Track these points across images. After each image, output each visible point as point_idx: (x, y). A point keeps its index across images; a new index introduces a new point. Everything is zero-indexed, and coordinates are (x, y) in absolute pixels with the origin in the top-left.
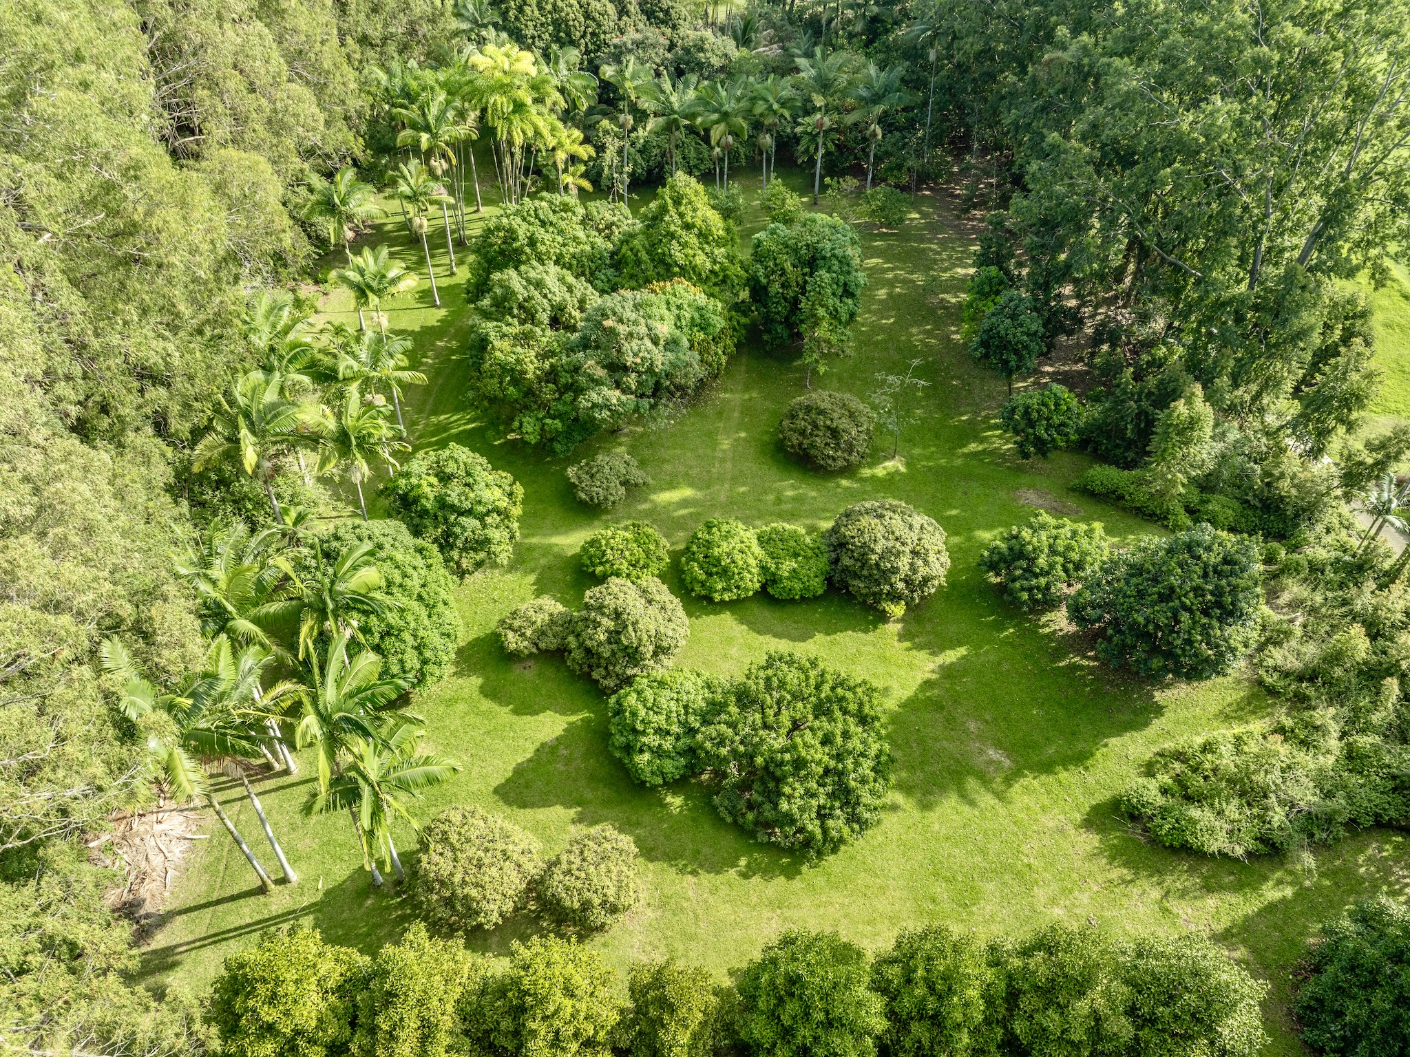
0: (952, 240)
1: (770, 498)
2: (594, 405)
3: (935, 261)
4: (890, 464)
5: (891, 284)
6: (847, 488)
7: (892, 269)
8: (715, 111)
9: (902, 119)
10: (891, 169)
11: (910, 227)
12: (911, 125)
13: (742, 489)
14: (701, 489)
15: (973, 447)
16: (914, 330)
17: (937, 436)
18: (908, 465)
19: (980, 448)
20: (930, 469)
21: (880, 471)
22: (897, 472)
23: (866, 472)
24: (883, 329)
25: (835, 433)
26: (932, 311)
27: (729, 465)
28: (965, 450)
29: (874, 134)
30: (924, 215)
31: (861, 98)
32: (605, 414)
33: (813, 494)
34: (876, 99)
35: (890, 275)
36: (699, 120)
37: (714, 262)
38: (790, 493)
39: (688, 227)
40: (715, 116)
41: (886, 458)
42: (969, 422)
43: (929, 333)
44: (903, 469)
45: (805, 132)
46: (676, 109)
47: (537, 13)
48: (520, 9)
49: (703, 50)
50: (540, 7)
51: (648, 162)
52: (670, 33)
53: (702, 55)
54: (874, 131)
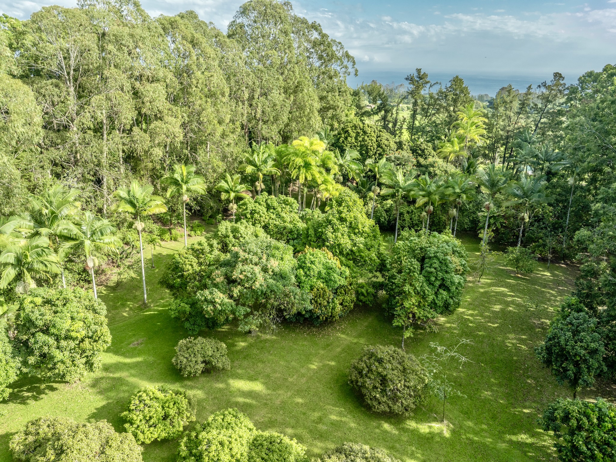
1: (316, 415)
2: (206, 300)
3: (549, 300)
4: (436, 426)
5: (508, 304)
6: (386, 432)
7: (513, 296)
8: (423, 190)
11: (539, 278)
13: (300, 400)
14: (268, 389)
15: (523, 437)
16: (512, 336)
17: (494, 418)
18: (453, 432)
19: (529, 441)
20: (472, 442)
21: (424, 428)
22: (440, 434)
23: (412, 424)
24: (486, 329)
25: (384, 380)
26: (532, 328)
27: (304, 380)
28: (514, 438)
29: (523, 218)
30: (554, 275)
32: (210, 308)
33: (353, 425)
35: (509, 299)
36: (412, 193)
37: (355, 245)
38: (333, 417)
39: (342, 220)
40: (422, 193)
41: (435, 420)
42: (529, 416)
43: (522, 341)
44: (447, 434)
46: (401, 186)
47: (353, 140)
48: (346, 138)
49: (433, 167)
50: (356, 138)
51: (390, 217)
52: (421, 160)
53: (432, 168)
54: (523, 216)
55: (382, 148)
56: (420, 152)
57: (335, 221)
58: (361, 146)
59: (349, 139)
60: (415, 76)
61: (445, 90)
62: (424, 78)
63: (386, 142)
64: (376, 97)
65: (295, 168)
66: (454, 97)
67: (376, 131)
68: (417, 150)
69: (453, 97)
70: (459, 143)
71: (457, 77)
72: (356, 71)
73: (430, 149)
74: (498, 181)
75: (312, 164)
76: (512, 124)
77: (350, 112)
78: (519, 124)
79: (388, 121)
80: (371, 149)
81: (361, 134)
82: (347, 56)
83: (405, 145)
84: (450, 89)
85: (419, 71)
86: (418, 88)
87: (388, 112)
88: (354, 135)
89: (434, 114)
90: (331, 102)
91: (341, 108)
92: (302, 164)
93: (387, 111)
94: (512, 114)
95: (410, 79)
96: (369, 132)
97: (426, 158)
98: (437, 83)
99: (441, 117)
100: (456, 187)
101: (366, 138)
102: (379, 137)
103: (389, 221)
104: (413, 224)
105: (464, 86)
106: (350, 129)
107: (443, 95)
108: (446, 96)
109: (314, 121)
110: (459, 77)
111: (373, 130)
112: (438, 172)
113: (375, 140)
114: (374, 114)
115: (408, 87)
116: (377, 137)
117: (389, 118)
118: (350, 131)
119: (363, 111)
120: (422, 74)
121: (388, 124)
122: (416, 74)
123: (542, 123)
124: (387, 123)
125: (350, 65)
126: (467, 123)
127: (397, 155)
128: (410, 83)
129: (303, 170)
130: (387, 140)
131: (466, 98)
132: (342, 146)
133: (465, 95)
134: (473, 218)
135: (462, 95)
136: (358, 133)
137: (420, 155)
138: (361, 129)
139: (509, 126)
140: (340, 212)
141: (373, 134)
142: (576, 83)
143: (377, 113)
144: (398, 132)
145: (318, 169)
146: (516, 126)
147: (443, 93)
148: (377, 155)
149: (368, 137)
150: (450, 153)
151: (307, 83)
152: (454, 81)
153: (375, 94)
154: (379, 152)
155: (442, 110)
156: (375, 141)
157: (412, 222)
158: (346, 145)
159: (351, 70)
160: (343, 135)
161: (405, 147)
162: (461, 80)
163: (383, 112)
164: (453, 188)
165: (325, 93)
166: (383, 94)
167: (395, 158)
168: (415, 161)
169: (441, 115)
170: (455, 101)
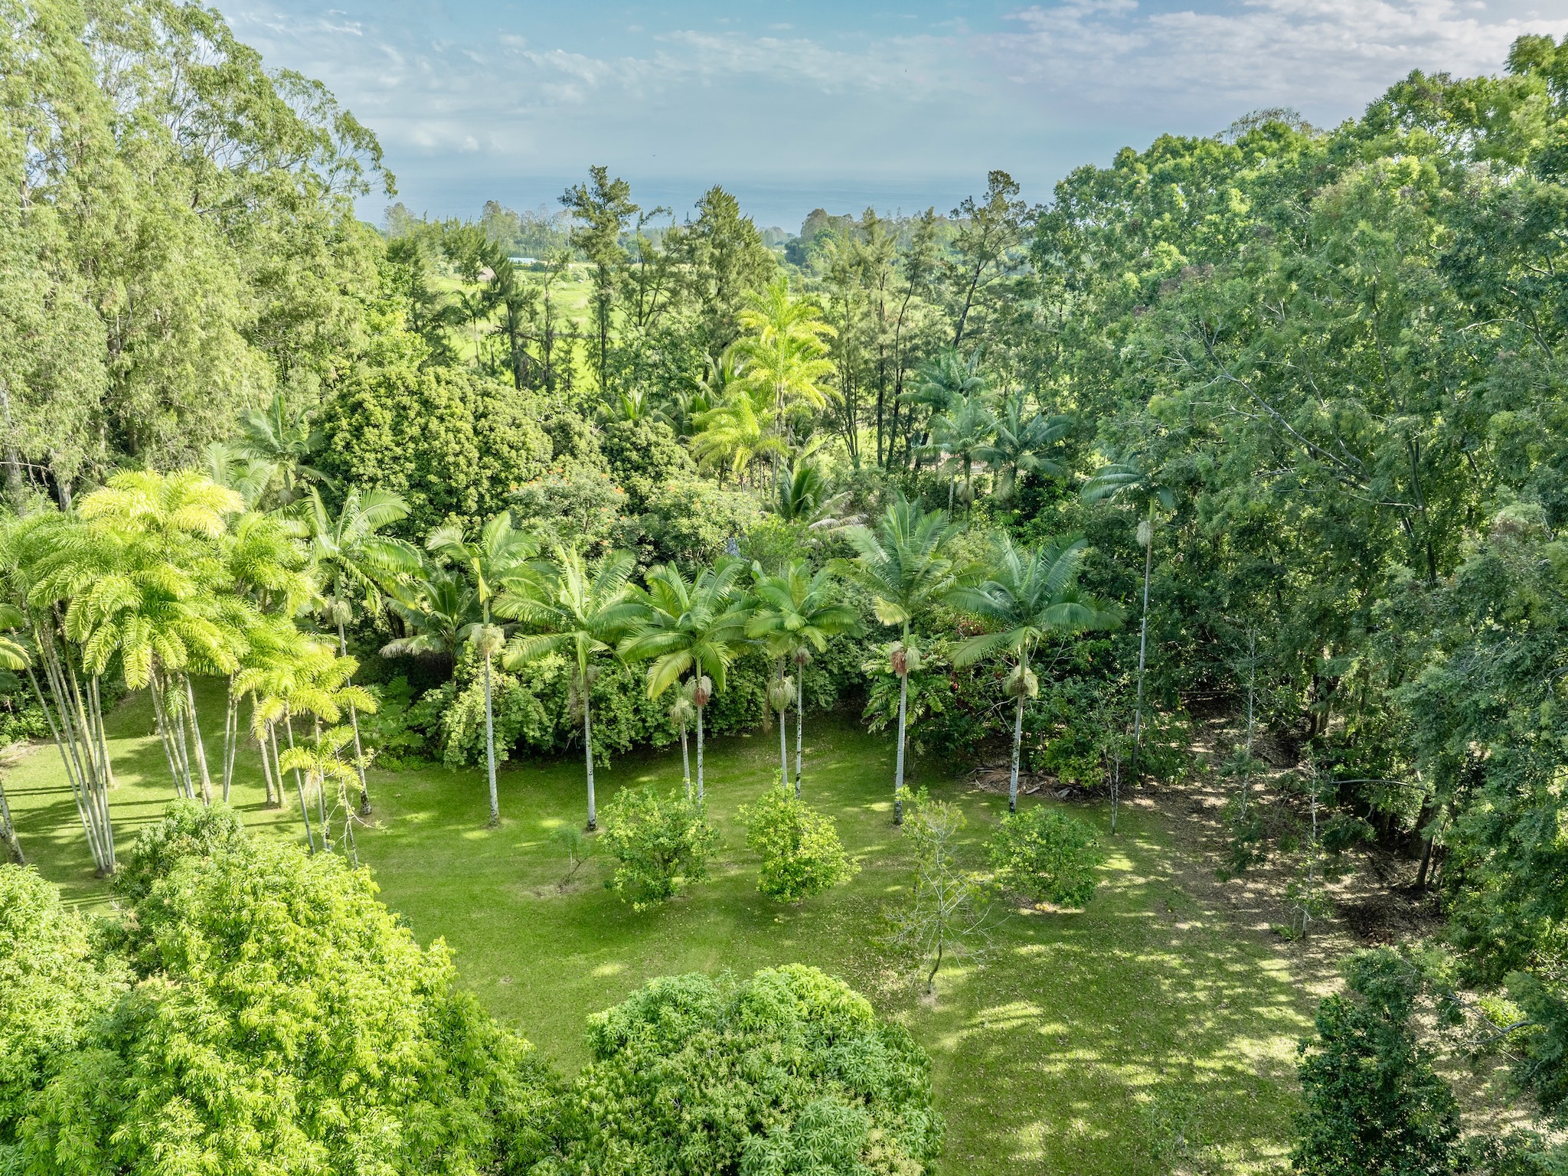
0: (1216, 941)
3: (1178, 1015)
7: (1064, 1043)
8: (670, 626)
9: (1083, 654)
10: (1067, 753)
11: (1111, 897)
12: (1104, 666)
29: (1021, 688)
30: (1144, 864)
31: (990, 613)
34: (1021, 615)
40: (664, 638)
45: (881, 672)
46: (584, 620)
47: (387, 439)
48: (358, 432)
49: (690, 514)
50: (396, 430)
51: (559, 715)
52: (644, 484)
53: (684, 521)
54: (1021, 680)
55: (497, 455)
56: (634, 456)
57: (207, 1061)
58: (420, 456)
59: (370, 433)
60: (588, 190)
61: (687, 231)
62: (617, 197)
63: (512, 435)
64: (474, 260)
65: (97, 625)
66: (717, 252)
67: (471, 396)
68: (623, 450)
69: (712, 254)
70: (757, 411)
71: (717, 190)
72: (389, 177)
73: (669, 443)
74: (927, 572)
75: (180, 594)
76: (891, 325)
77: (389, 317)
78: (911, 325)
79: (522, 336)
80: (457, 465)
81: (412, 414)
82: (349, 127)
83: (581, 435)
84: (700, 229)
85: (599, 174)
86: (602, 227)
87: (520, 306)
88: (389, 416)
89: (663, 307)
90: (301, 294)
91: (341, 311)
92: (133, 601)
93: (514, 306)
94: (887, 297)
95: (576, 200)
96: (443, 402)
97: (658, 477)
98: (660, 210)
99: (686, 317)
100: (786, 606)
101: (434, 424)
102: (484, 415)
103: (560, 733)
104: (645, 728)
105: (739, 217)
106: (367, 396)
107: (683, 247)
108: (692, 251)
109: (228, 370)
110: (724, 191)
111: (458, 393)
112: (707, 532)
113: (467, 427)
114: (475, 315)
115: (571, 223)
116: (477, 418)
117: (525, 325)
118: (370, 404)
119: (438, 307)
120: (610, 182)
121: (525, 345)
122: (591, 185)
123: (971, 319)
124: (520, 341)
125: (364, 158)
126: (775, 344)
127: (552, 482)
128: (576, 215)
129: (139, 629)
130: (516, 424)
131: (752, 255)
132: (346, 463)
133: (747, 245)
134: (841, 667)
135: (739, 246)
136: (401, 410)
137: (637, 468)
138: (412, 393)
139: (884, 332)
140: (232, 1000)
141: (458, 408)
142: (1049, 200)
143: (482, 313)
144: (559, 370)
145: (215, 608)
146: (902, 330)
147: (681, 241)
148: (486, 484)
149: (442, 419)
150: (735, 445)
151: (177, 228)
152: (709, 202)
153: (467, 252)
154: (489, 473)
155: (685, 292)
156: (470, 433)
157: (644, 721)
158: (362, 460)
159: (368, 176)
160: (344, 423)
161: (582, 444)
162: (729, 199)
163: (502, 309)
164: (775, 608)
165: (276, 263)
166: (494, 250)
167: (551, 494)
168: (621, 496)
169: (685, 311)
170: (720, 264)
